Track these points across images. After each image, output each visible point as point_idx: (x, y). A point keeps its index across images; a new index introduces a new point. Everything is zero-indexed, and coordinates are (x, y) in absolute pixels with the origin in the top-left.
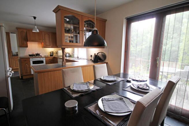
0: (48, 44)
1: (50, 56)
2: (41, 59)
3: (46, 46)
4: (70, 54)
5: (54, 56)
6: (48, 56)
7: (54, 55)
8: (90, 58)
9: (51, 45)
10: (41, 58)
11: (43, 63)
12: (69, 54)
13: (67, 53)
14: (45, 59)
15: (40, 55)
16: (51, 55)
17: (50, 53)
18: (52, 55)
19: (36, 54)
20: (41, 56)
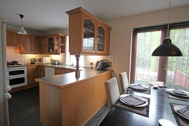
0: (29, 49)
1: (30, 65)
2: (22, 69)
3: (27, 52)
4: (60, 62)
5: (36, 65)
6: (28, 64)
7: (36, 63)
8: (90, 66)
9: (33, 51)
10: (22, 67)
11: (24, 73)
12: (58, 61)
13: (56, 60)
14: (27, 68)
15: (18, 63)
16: (32, 63)
17: (30, 60)
18: (34, 63)
19: (12, 62)
20: (21, 64)
